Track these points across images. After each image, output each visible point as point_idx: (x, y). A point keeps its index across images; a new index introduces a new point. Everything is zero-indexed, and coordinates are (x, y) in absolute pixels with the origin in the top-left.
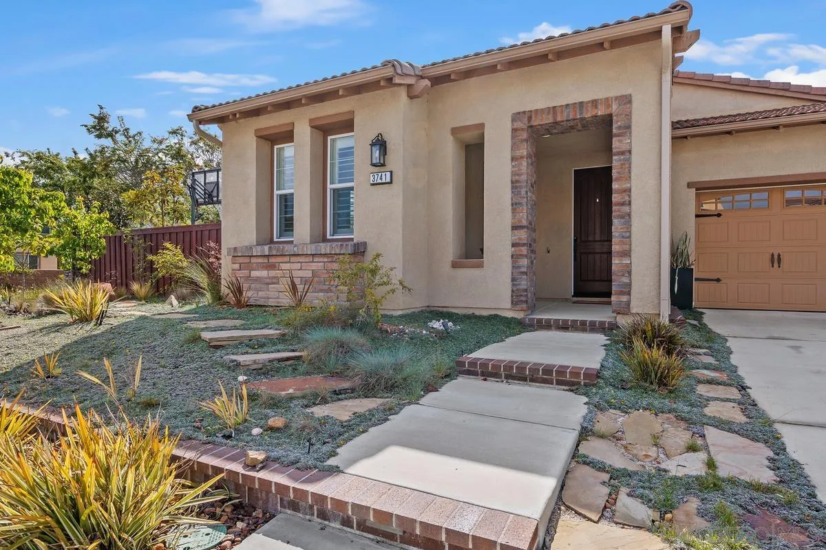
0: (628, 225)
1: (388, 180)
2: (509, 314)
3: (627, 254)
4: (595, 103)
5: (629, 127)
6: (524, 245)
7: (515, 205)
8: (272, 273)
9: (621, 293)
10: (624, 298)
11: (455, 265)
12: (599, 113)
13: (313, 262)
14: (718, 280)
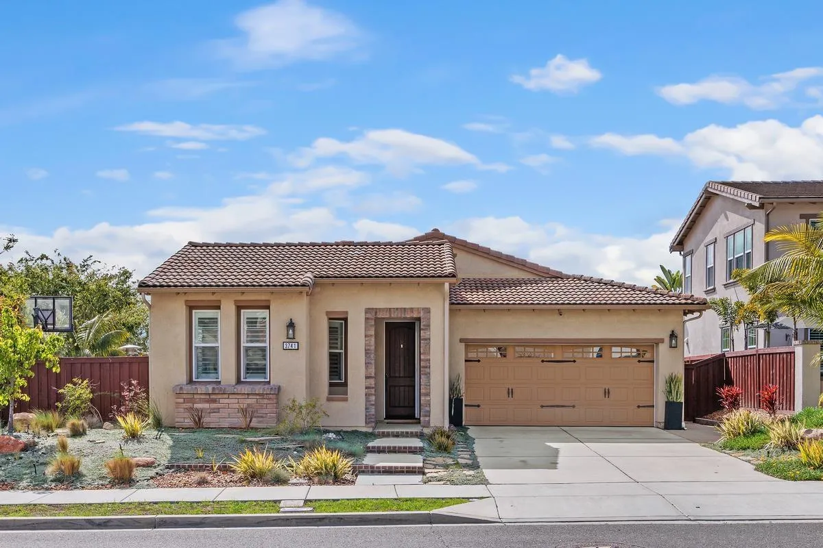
0: (429, 378)
1: (296, 348)
2: (364, 430)
3: (428, 394)
4: (412, 310)
5: (429, 326)
6: (373, 388)
7: (367, 364)
8: (214, 405)
9: (426, 416)
10: (427, 419)
11: (329, 400)
12: (415, 316)
13: (228, 398)
14: (478, 406)
